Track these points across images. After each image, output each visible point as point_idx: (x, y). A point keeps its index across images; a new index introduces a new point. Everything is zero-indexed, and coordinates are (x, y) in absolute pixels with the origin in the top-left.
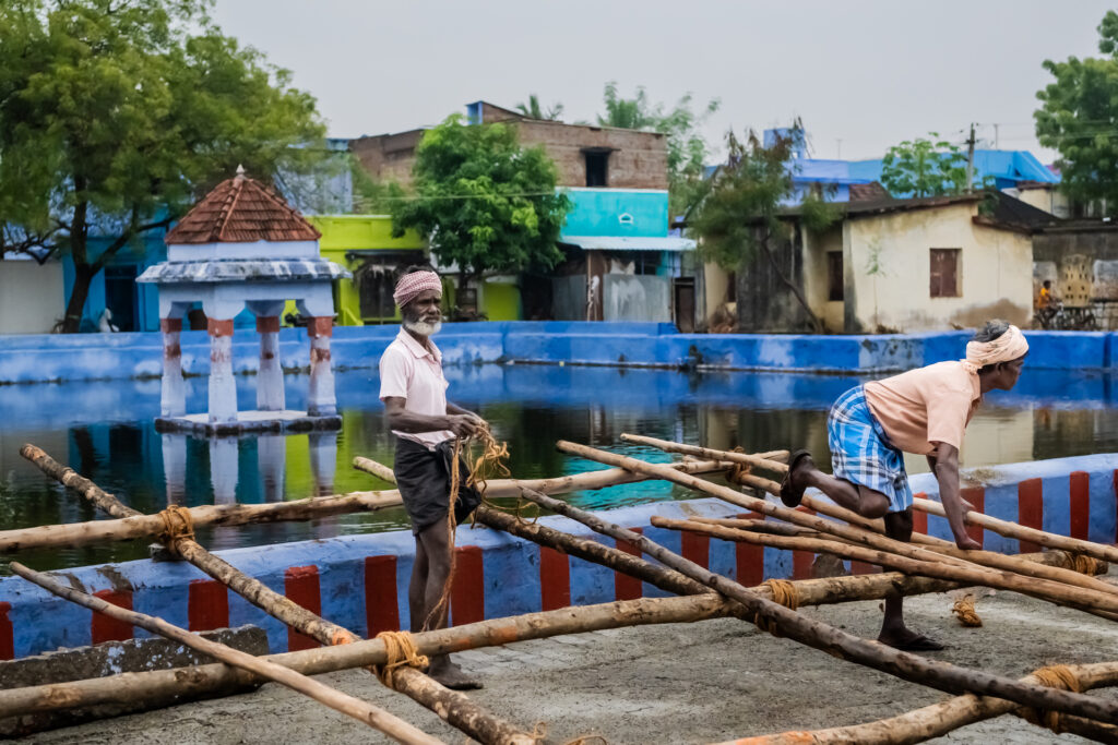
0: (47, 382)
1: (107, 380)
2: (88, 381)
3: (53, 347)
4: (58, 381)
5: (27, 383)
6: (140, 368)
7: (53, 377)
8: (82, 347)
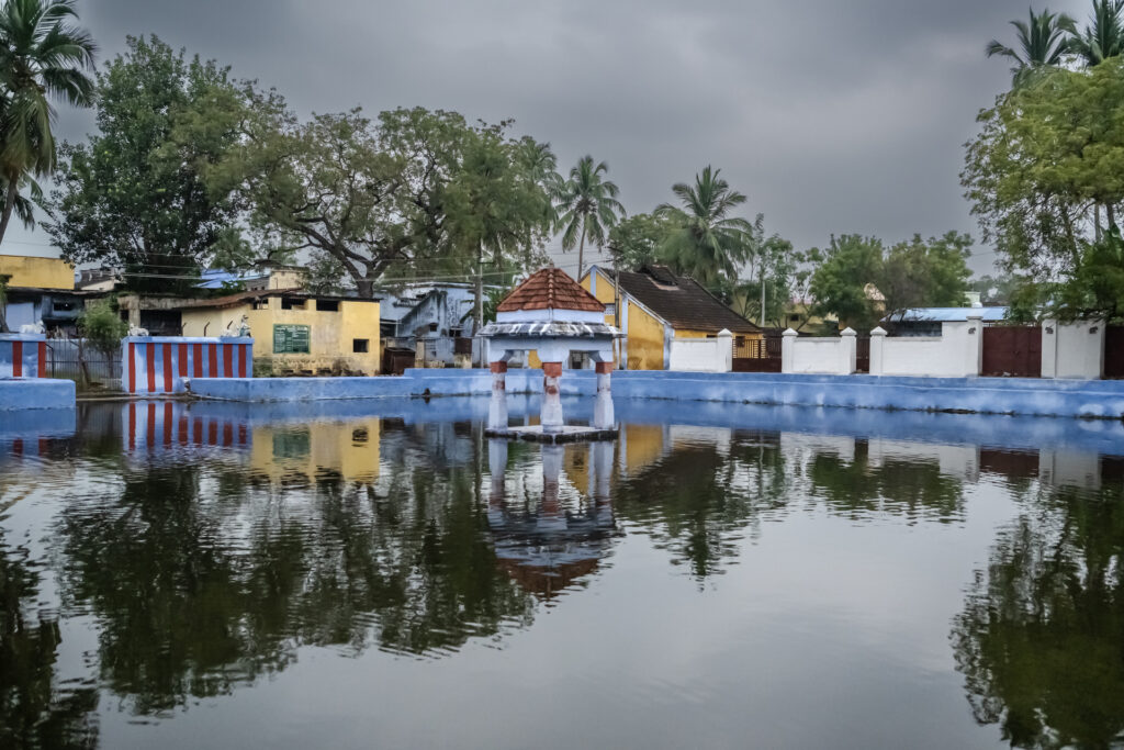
0: (1004, 414)
1: (1053, 416)
2: (1037, 416)
3: (1010, 387)
4: (1012, 414)
5: (987, 413)
6: (1084, 409)
7: (1009, 411)
8: (1035, 389)
